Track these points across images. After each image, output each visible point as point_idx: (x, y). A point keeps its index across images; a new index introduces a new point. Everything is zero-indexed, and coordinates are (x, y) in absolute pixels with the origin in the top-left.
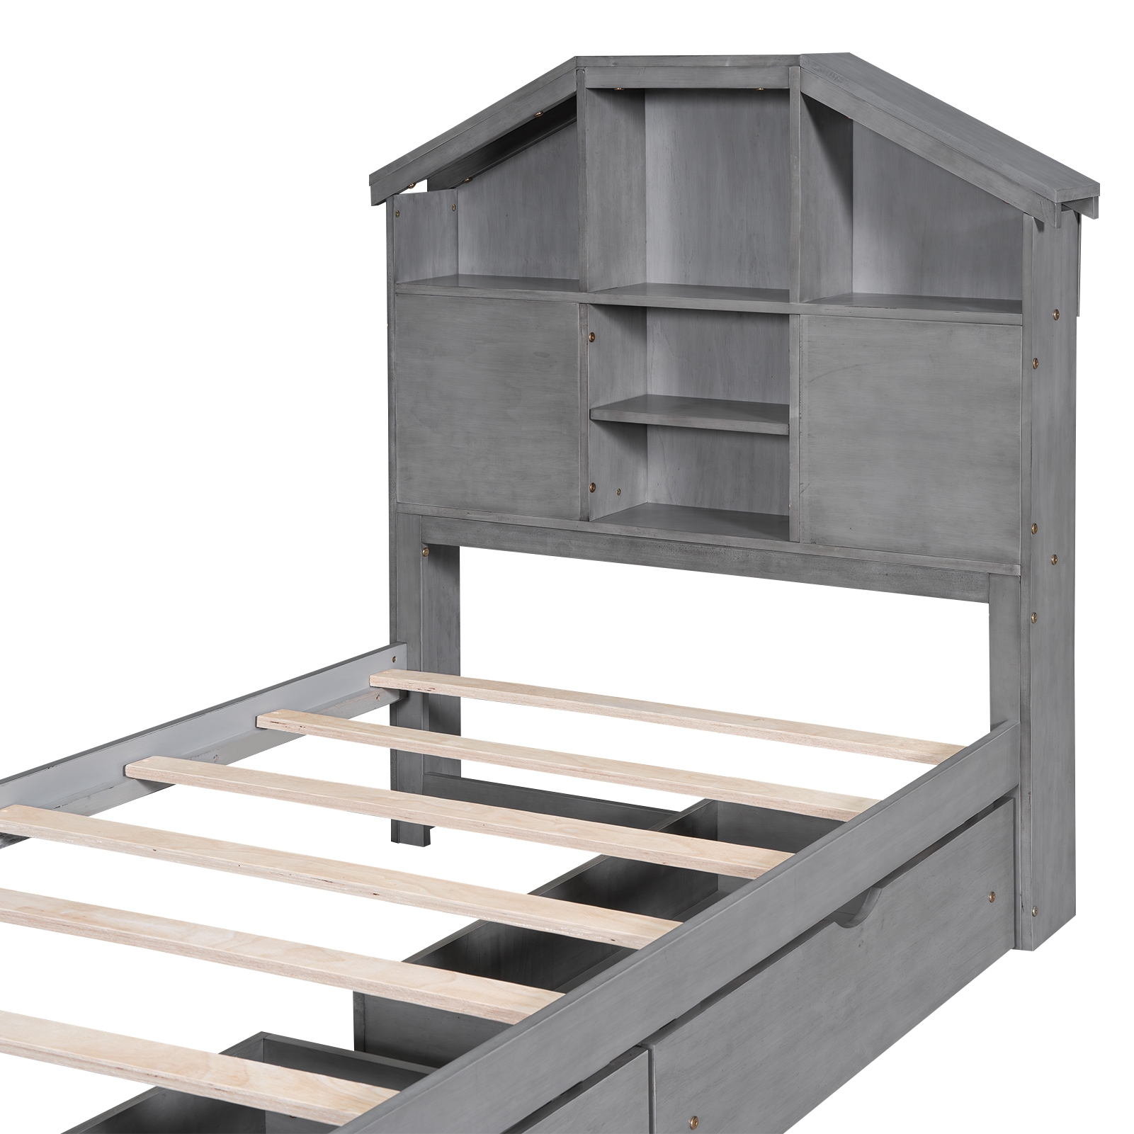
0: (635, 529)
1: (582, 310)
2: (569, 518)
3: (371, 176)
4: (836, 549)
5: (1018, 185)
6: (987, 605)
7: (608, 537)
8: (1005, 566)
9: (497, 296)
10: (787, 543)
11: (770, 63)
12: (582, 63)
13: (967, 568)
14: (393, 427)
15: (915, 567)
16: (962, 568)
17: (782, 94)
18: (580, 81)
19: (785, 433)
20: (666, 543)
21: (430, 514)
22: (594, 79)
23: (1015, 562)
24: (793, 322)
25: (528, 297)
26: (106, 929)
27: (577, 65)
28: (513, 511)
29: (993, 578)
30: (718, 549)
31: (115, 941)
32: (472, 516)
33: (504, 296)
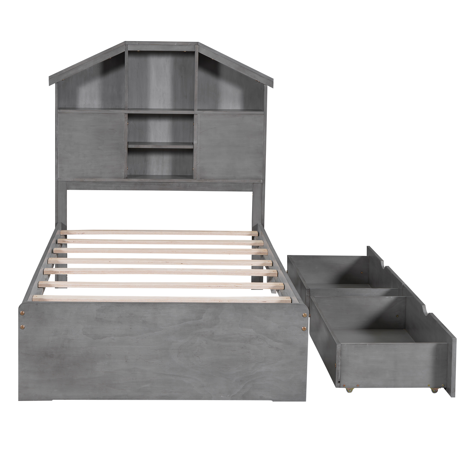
0: (143, 179)
1: (126, 115)
2: (120, 178)
3: (49, 77)
4: (208, 180)
5: (263, 77)
6: (252, 192)
7: (134, 183)
8: (258, 180)
9: (96, 112)
10: (193, 180)
11: (189, 44)
12: (127, 43)
13: (247, 182)
14: (57, 154)
15: (232, 183)
16: (245, 182)
17: (193, 53)
18: (127, 48)
19: (192, 148)
20: (153, 183)
21: (70, 181)
22: (131, 48)
23: (261, 179)
24: (195, 116)
25: (107, 112)
26: (144, 271)
27: (126, 44)
28: (101, 178)
29: (254, 184)
30: (170, 183)
31: (147, 274)
32: (86, 180)
33: (98, 112)
